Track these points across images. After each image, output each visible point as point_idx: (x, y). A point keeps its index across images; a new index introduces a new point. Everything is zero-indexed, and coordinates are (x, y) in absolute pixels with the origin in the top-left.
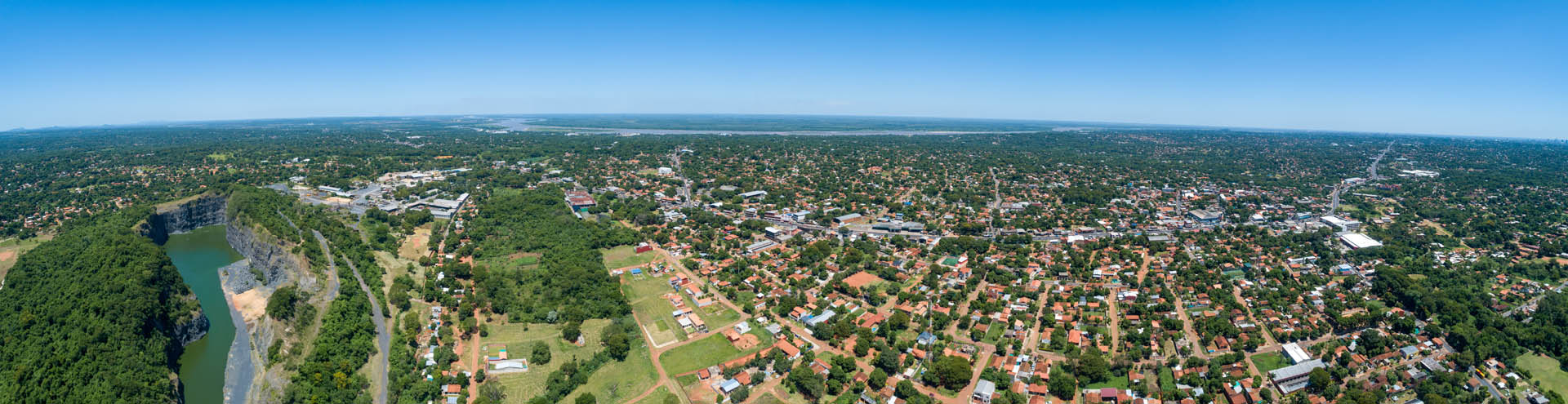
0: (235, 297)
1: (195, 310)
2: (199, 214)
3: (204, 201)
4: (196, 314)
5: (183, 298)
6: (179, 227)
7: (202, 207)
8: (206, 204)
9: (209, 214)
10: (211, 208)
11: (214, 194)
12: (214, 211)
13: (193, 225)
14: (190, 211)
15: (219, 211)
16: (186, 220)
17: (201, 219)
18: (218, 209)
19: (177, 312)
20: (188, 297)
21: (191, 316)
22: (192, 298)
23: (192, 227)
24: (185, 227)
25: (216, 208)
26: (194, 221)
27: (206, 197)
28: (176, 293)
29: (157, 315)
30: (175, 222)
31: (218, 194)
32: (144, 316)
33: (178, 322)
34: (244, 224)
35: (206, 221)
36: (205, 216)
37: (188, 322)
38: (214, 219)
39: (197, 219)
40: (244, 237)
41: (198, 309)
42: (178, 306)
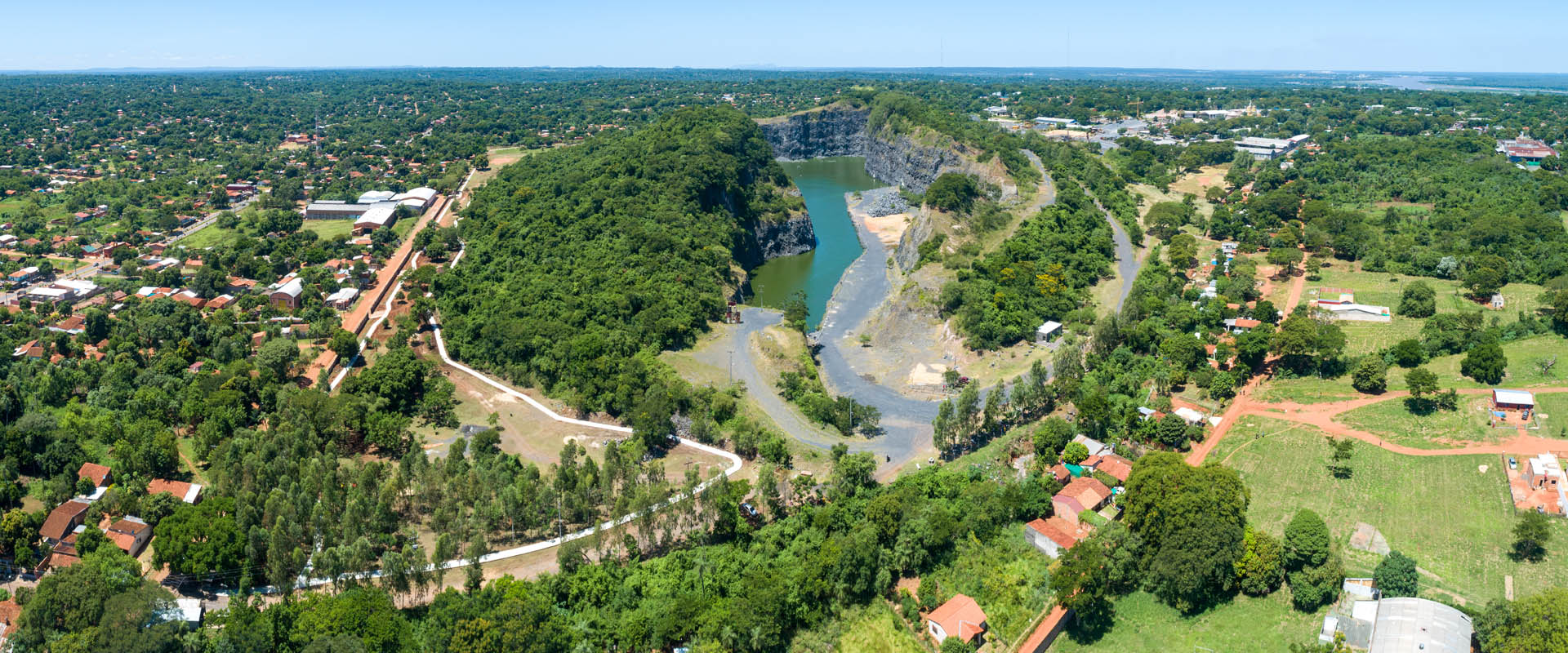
0: (869, 219)
1: (796, 209)
2: (821, 135)
3: (832, 115)
4: (796, 216)
5: (777, 190)
6: (786, 151)
7: (827, 125)
8: (835, 120)
9: (838, 137)
10: (843, 127)
11: (849, 106)
12: (848, 134)
13: (811, 152)
14: (807, 128)
15: (856, 135)
16: (799, 141)
17: (824, 144)
18: (856, 131)
19: (762, 204)
20: (786, 191)
21: (788, 216)
22: (793, 193)
23: (807, 154)
24: (797, 152)
25: (851, 129)
26: (811, 145)
27: (836, 109)
28: (767, 180)
29: (728, 188)
30: (780, 142)
31: (856, 106)
32: (705, 178)
33: (763, 218)
34: (896, 132)
35: (832, 149)
36: (832, 141)
37: (780, 222)
38: (846, 147)
39: (817, 143)
40: (895, 152)
41: (802, 209)
42: (767, 198)
